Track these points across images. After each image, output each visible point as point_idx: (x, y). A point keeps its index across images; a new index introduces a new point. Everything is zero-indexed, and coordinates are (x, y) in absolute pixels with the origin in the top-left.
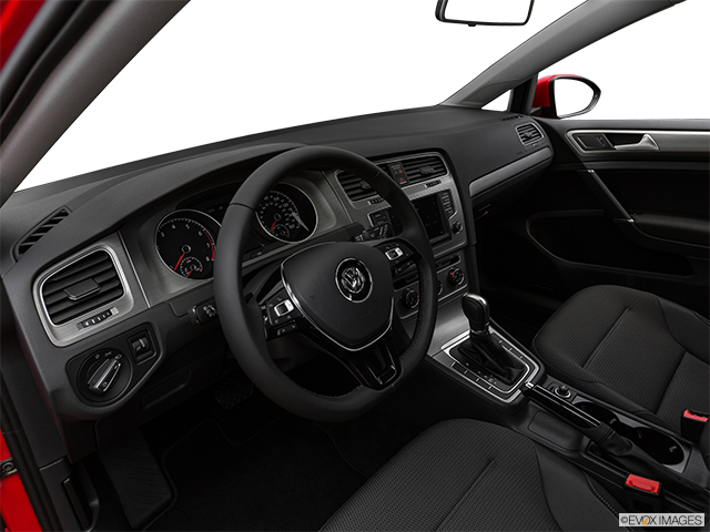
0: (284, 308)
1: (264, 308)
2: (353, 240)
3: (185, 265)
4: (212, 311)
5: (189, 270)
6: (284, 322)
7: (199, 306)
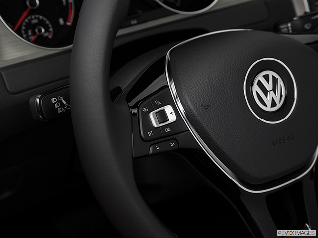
0: (163, 116)
1: (135, 111)
2: (276, 29)
3: (30, 26)
4: (62, 105)
5: (34, 33)
6: (161, 136)
7: (46, 95)
